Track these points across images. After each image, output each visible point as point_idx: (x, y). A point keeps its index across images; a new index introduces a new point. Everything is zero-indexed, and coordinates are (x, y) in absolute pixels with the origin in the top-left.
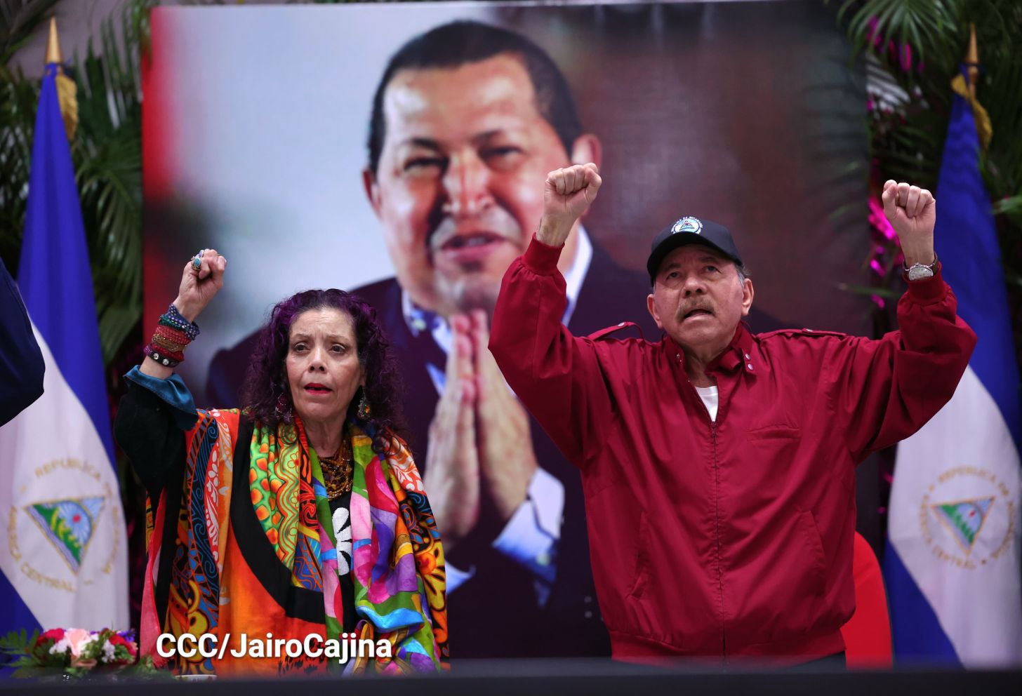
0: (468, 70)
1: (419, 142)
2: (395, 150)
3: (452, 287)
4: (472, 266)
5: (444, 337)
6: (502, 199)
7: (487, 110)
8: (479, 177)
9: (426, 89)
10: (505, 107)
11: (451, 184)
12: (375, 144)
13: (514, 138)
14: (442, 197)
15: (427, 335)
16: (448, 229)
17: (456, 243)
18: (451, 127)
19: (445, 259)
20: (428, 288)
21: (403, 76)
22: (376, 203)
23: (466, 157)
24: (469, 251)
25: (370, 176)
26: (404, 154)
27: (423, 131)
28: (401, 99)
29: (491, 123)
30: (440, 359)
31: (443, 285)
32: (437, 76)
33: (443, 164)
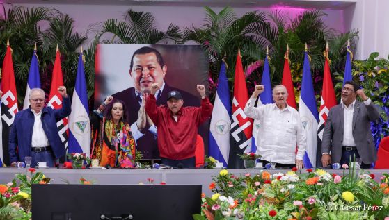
0: (147, 54)
1: (138, 66)
2: (135, 67)
3: (143, 89)
4: (146, 86)
5: (141, 97)
6: (151, 75)
7: (149, 61)
8: (148, 72)
9: (140, 57)
10: (152, 61)
11: (143, 72)
12: (131, 66)
13: (153, 66)
14: (142, 75)
15: (139, 96)
16: (142, 80)
17: (144, 82)
18: (144, 64)
19: (142, 84)
20: (139, 89)
21: (136, 55)
22: (131, 75)
23: (146, 68)
24: (146, 83)
25: (130, 71)
26: (136, 68)
27: (139, 64)
28: (136, 59)
29: (150, 63)
30: (141, 100)
31: (141, 89)
32: (141, 55)
33: (142, 69)
